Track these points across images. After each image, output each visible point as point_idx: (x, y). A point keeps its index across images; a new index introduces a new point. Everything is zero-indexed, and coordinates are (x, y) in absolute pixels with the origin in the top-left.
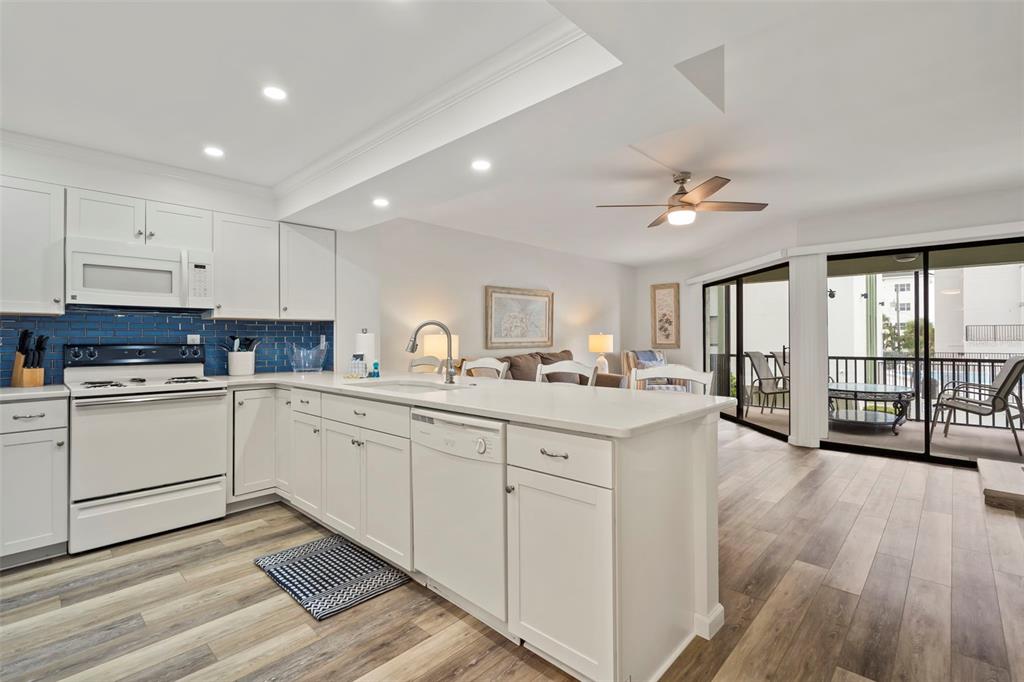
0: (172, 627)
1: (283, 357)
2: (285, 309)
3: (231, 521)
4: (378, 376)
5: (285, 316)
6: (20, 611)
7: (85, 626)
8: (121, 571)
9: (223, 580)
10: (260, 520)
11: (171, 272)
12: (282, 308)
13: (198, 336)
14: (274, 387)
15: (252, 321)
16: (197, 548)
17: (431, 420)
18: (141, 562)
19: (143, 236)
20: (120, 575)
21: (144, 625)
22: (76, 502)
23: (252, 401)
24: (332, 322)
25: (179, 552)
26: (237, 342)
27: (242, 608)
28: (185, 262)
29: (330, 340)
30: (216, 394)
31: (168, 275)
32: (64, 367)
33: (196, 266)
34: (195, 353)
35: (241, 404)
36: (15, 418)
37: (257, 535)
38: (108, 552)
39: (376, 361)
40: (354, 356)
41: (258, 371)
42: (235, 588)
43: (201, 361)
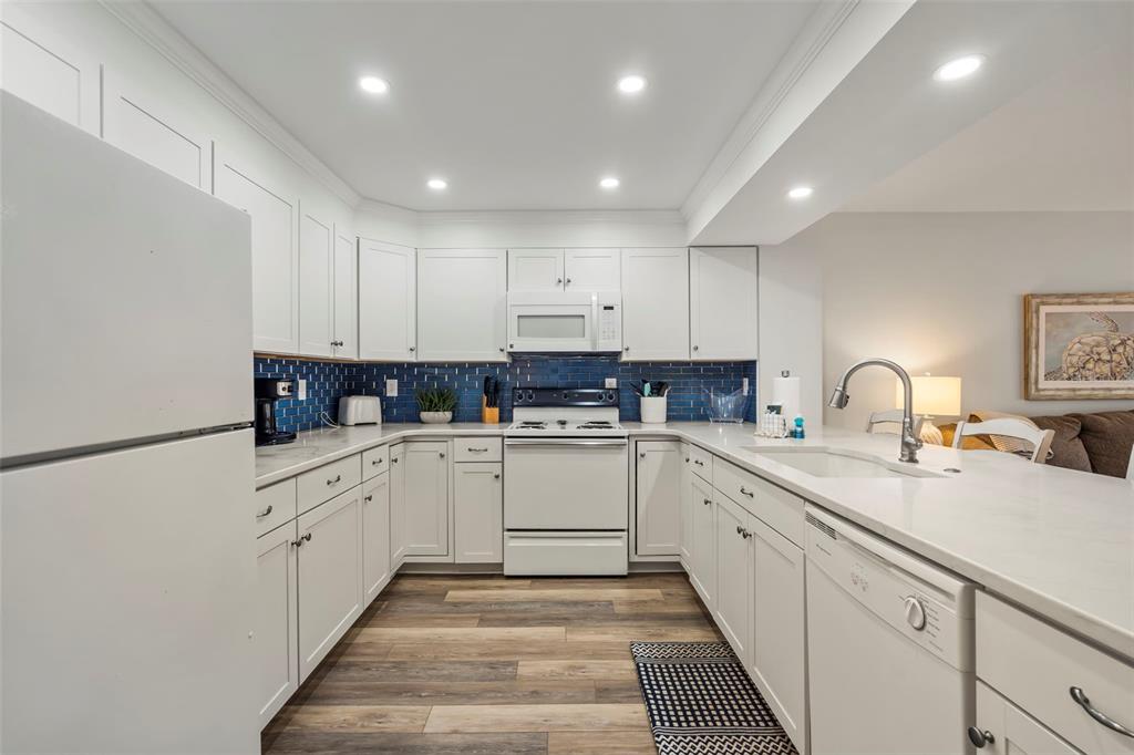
0: (533, 692)
1: (699, 404)
2: (696, 348)
3: (631, 582)
4: (802, 436)
5: (695, 357)
6: (455, 618)
7: (481, 655)
8: (527, 606)
9: (595, 655)
10: (658, 591)
11: (583, 316)
12: (692, 346)
13: (615, 380)
14: (678, 439)
15: (666, 363)
16: (589, 604)
17: (831, 532)
18: (545, 602)
19: (562, 284)
20: (525, 611)
21: (514, 677)
22: (509, 530)
23: (654, 453)
24: (753, 363)
25: (576, 603)
26: (647, 387)
27: (597, 703)
28: (594, 305)
29: (753, 384)
30: (616, 443)
31: (581, 320)
32: (513, 406)
33: (605, 308)
34: (611, 397)
35: (642, 456)
36: (470, 450)
37: (647, 609)
38: (529, 582)
39: (799, 416)
40: (769, 407)
41: (670, 419)
42: (599, 670)
43: (616, 405)
